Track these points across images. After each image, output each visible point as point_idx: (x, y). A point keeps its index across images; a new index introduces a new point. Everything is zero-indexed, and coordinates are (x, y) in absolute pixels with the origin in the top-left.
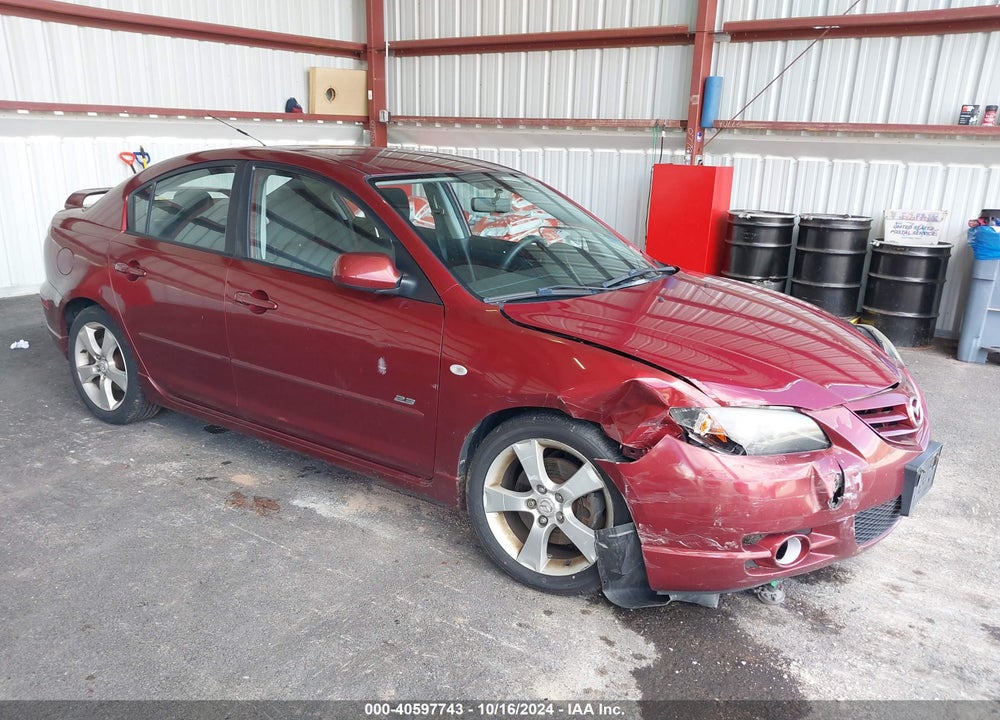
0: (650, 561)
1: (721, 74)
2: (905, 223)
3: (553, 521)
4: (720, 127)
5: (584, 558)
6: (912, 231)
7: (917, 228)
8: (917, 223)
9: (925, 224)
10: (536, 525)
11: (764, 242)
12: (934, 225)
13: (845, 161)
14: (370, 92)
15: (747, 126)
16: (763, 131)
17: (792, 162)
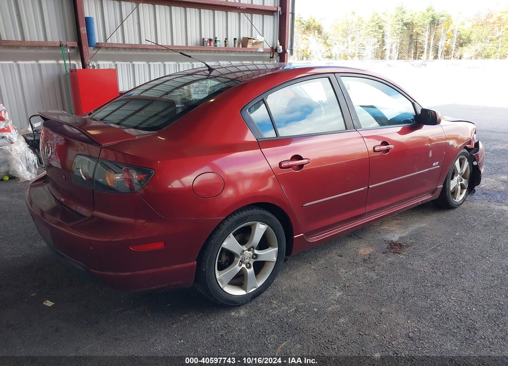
15: (114, 46)
17: (131, 64)
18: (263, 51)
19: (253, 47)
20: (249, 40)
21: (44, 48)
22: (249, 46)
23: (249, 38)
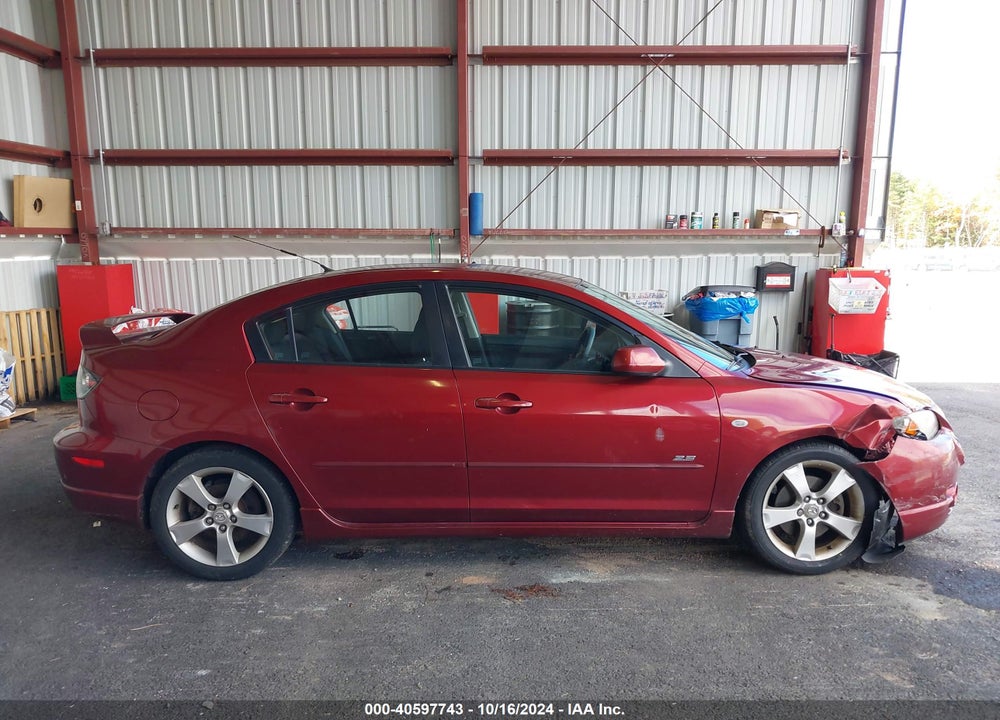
0: (907, 522)
1: (478, 191)
2: (642, 301)
3: (817, 520)
4: (486, 234)
5: (847, 539)
6: (647, 305)
7: (650, 304)
8: (650, 300)
9: (655, 300)
10: (807, 526)
11: (542, 325)
12: (661, 300)
13: (582, 258)
14: (78, 204)
15: (512, 233)
16: (520, 237)
17: (541, 260)
18: (798, 234)
19: (776, 228)
20: (765, 215)
21: (416, 238)
22: (766, 225)
23: (766, 212)
